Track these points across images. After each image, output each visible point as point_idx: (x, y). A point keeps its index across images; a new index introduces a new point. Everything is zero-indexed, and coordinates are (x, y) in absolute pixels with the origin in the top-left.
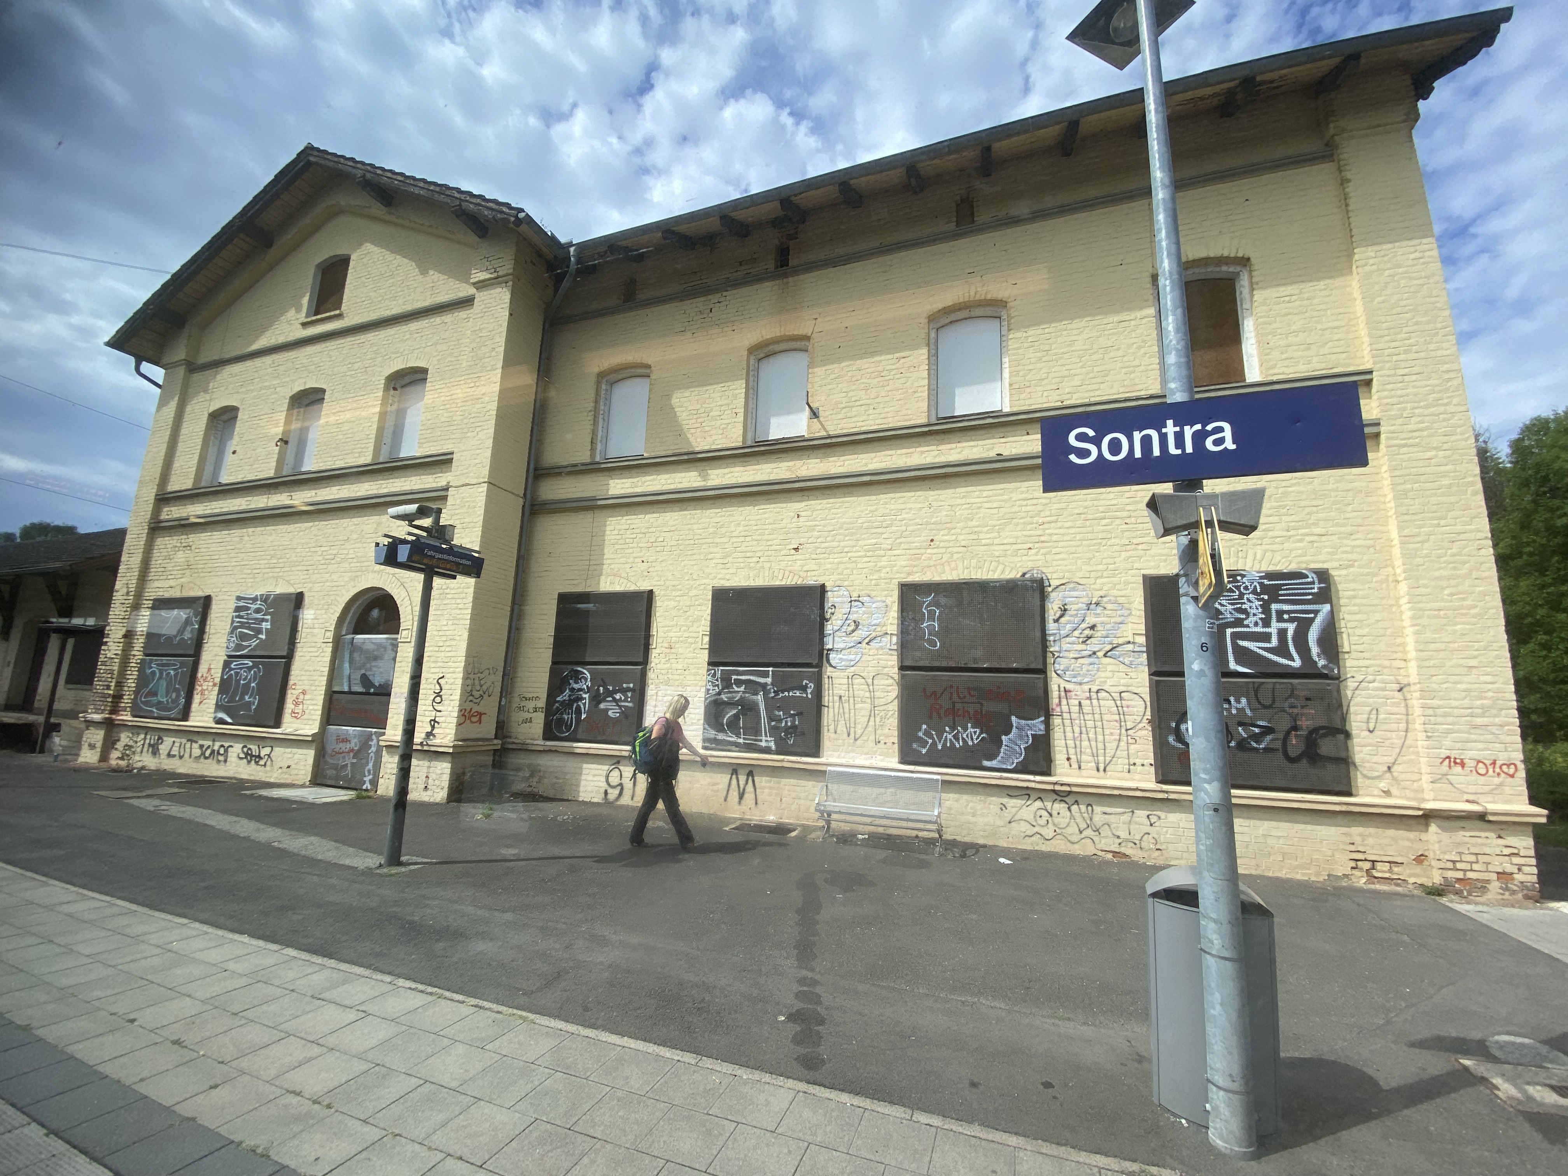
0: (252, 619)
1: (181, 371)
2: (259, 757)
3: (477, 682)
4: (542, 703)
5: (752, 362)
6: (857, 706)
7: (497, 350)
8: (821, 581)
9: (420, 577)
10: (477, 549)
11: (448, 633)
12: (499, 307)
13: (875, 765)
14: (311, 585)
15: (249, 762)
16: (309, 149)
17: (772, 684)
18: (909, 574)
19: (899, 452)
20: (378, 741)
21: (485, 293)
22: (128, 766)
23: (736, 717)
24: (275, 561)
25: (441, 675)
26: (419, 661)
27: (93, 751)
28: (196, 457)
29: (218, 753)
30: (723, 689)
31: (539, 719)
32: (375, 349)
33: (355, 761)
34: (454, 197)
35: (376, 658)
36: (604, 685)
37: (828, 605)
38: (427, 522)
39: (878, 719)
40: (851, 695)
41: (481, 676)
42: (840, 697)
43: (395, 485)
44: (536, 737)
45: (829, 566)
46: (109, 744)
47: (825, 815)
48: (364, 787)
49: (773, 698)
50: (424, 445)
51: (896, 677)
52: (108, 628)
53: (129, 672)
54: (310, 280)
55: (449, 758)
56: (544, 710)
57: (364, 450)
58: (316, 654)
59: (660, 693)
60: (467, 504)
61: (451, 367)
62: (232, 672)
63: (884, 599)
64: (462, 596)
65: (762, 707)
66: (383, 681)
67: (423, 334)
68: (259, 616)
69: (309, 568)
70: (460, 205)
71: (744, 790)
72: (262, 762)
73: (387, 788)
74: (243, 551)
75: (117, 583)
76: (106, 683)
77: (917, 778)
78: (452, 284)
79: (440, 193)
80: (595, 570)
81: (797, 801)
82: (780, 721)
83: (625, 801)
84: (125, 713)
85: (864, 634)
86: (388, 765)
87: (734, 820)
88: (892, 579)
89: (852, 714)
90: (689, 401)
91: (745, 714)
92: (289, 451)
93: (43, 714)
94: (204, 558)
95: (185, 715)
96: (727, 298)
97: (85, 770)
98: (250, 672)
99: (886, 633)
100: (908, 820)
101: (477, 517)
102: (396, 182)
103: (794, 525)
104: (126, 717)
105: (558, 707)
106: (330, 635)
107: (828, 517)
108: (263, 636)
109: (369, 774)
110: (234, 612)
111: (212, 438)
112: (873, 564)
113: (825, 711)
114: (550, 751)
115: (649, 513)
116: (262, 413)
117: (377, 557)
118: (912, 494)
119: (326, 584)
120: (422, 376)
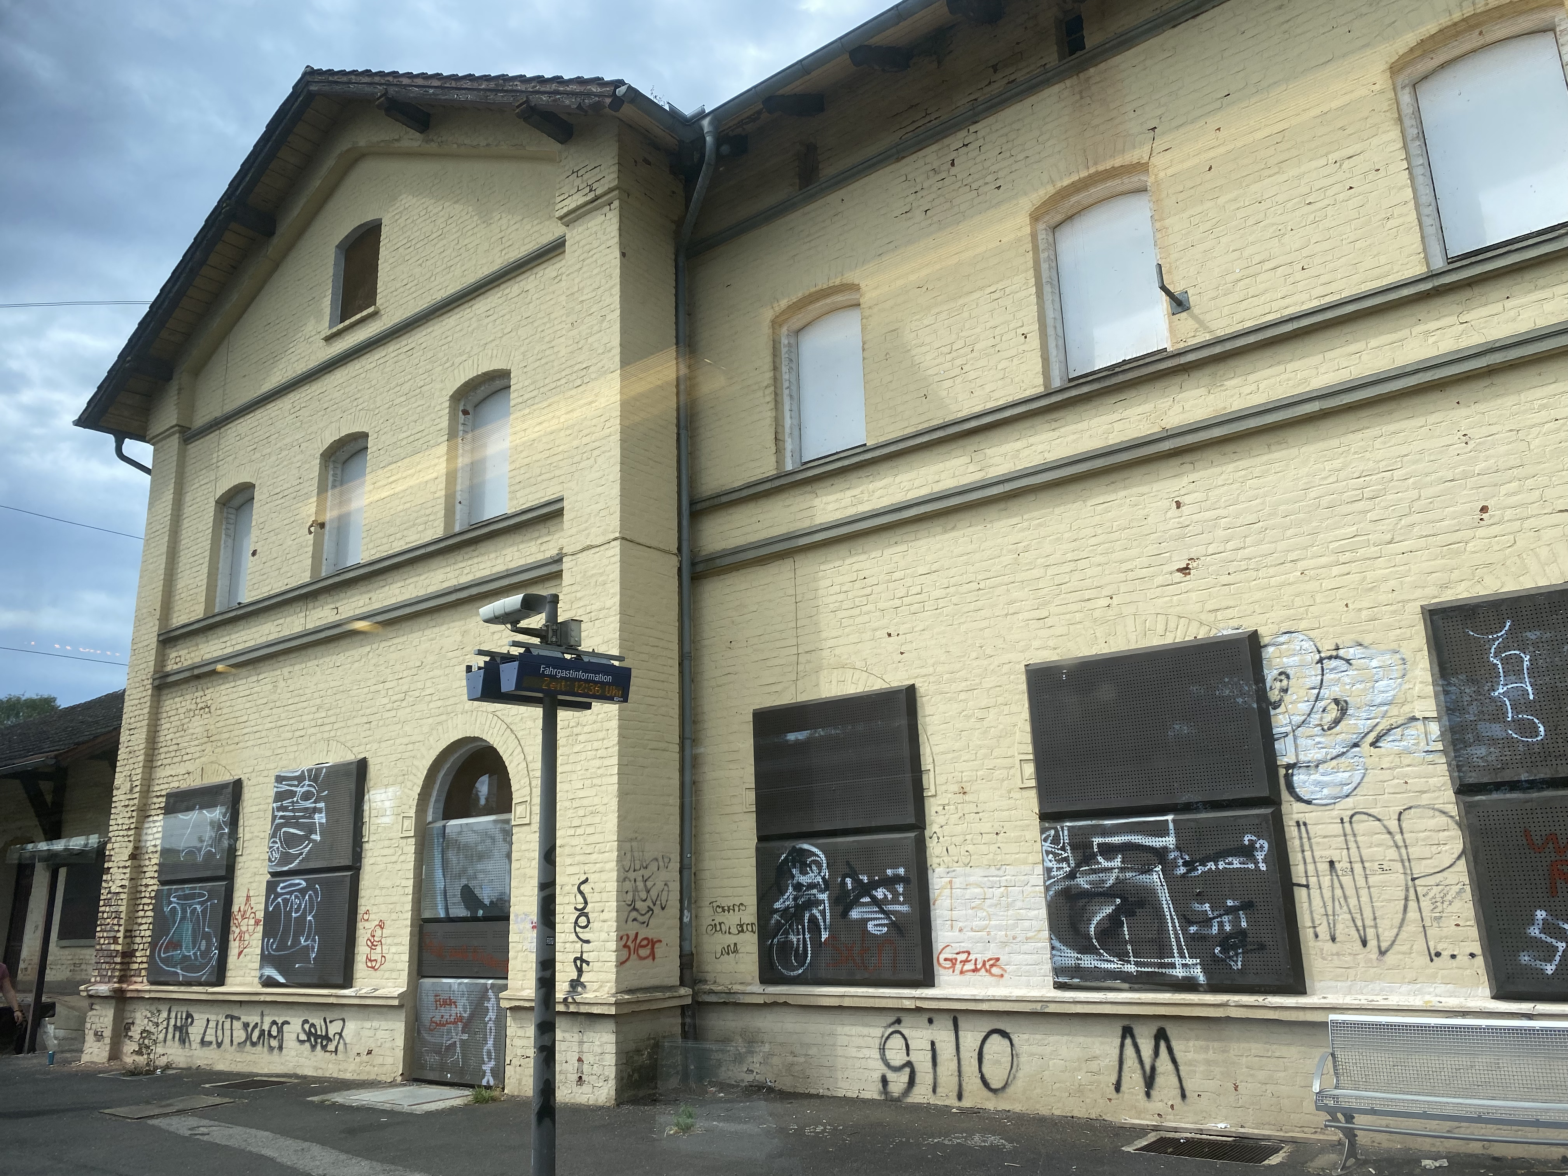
0: (299, 810)
1: (174, 441)
2: (327, 1038)
3: (640, 885)
4: (750, 915)
5: (1041, 236)
6: (1371, 880)
7: (608, 318)
8: (1248, 626)
9: (537, 712)
10: (615, 652)
11: (585, 802)
12: (603, 246)
13: (1439, 1007)
14: (375, 746)
15: (313, 1047)
16: (310, 74)
17: (1178, 848)
18: (1444, 586)
19: (1373, 343)
20: (498, 1000)
21: (580, 229)
22: (148, 1064)
23: (1114, 921)
24: (324, 715)
25: (583, 878)
26: (549, 856)
27: (99, 1044)
28: (205, 569)
29: (270, 1035)
30: (1078, 865)
31: (749, 943)
32: (430, 354)
33: (465, 1037)
34: (518, 91)
35: (481, 857)
36: (854, 876)
37: (1270, 674)
38: (537, 621)
39: (1425, 904)
40: (1355, 857)
41: (647, 873)
42: (1332, 863)
43: (482, 566)
44: (749, 979)
45: (1258, 595)
46: (121, 1029)
47: (1340, 1116)
48: (484, 1082)
49: (1183, 876)
50: (518, 494)
51: (1453, 810)
52: (109, 846)
53: (141, 913)
54: (331, 271)
55: (611, 1026)
56: (755, 928)
57: (432, 518)
58: (394, 859)
59: (957, 882)
60: (593, 581)
61: (543, 361)
62: (279, 900)
63: (1394, 646)
64: (601, 735)
65: (1164, 897)
66: (494, 895)
67: (495, 316)
68: (309, 804)
69: (371, 718)
70: (527, 101)
71: (1153, 1069)
72: (331, 1047)
73: (520, 1081)
74: (278, 704)
75: (117, 775)
76: (112, 934)
77: (1543, 1029)
78: (528, 227)
79: (495, 91)
80: (809, 662)
81: (1270, 1088)
82: (1207, 922)
83: (921, 1095)
84: (140, 979)
85: (1363, 725)
86: (518, 1042)
87: (1141, 1131)
88: (1405, 602)
89: (1365, 899)
90: (935, 332)
91: (1130, 914)
92: (326, 537)
93: (31, 991)
94: (228, 722)
95: (220, 978)
96: (980, 134)
97: (90, 1075)
98: (304, 897)
99: (1414, 719)
100: (1537, 1124)
101: (611, 598)
102: (431, 91)
103: (1173, 523)
104: (140, 985)
105: (778, 922)
106: (410, 825)
107: (1242, 498)
108: (317, 837)
109: (490, 1059)
110: (275, 802)
111: (223, 536)
112: (1357, 577)
113: (1301, 895)
114: (775, 1004)
115: (890, 546)
116: (285, 487)
117: (470, 688)
118: (1420, 421)
119: (398, 741)
120: (503, 383)
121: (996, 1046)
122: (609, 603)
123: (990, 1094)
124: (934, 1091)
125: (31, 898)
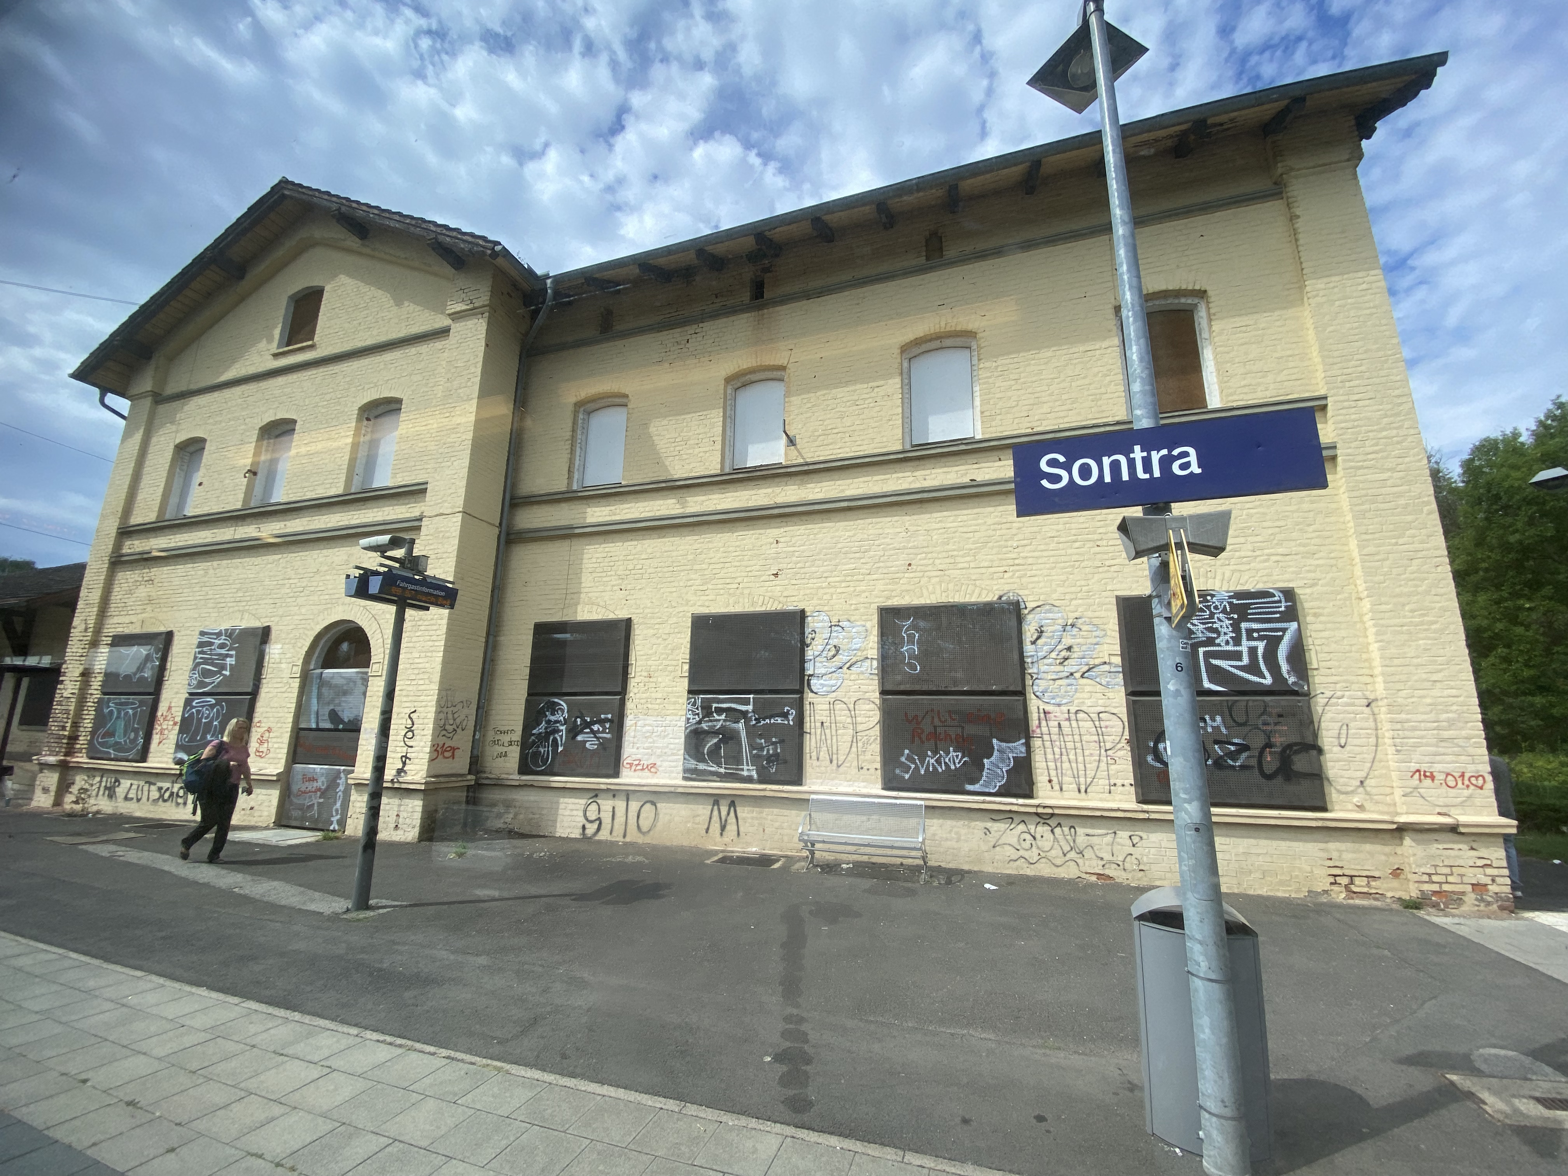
0: (215, 655)
1: (147, 402)
3: (450, 716)
4: (517, 736)
5: (729, 391)
6: (838, 732)
7: (472, 380)
8: (801, 606)
9: (392, 609)
10: (450, 579)
11: (420, 666)
12: (475, 338)
13: (859, 792)
14: (277, 619)
16: (284, 183)
17: (753, 711)
18: (888, 598)
19: (876, 478)
20: (347, 779)
21: (461, 324)
22: (82, 810)
23: (717, 746)
24: (241, 595)
25: (413, 710)
26: (390, 695)
27: (45, 795)
28: (161, 489)
29: (178, 795)
30: (703, 717)
31: (515, 753)
33: (321, 800)
35: (345, 693)
36: (582, 717)
37: (807, 631)
38: (399, 553)
39: (860, 744)
40: (833, 721)
41: (455, 709)
42: (822, 723)
43: (367, 515)
44: (511, 771)
45: (807, 592)
46: (64, 787)
47: (809, 844)
48: (331, 828)
49: (754, 725)
51: (878, 702)
52: (64, 666)
53: (85, 712)
54: (282, 312)
55: (421, 796)
56: (519, 744)
57: (336, 481)
58: (283, 690)
59: (639, 723)
60: (441, 535)
61: (426, 398)
62: (194, 710)
63: (864, 623)
64: (435, 628)
65: (743, 734)
66: (352, 716)
68: (223, 651)
69: (277, 601)
70: (436, 238)
71: (726, 820)
73: (356, 828)
74: (207, 584)
75: (75, 619)
76: (62, 724)
77: (901, 804)
78: (427, 315)
79: (415, 226)
80: (572, 599)
81: (779, 831)
82: (762, 749)
83: (603, 835)
84: (81, 755)
85: (845, 659)
86: (358, 805)
87: (715, 853)
88: (871, 603)
89: (834, 740)
90: (667, 429)
91: (726, 743)
92: (257, 481)
94: (167, 592)
95: (143, 756)
96: (704, 329)
97: (38, 815)
98: (213, 709)
99: (867, 658)
100: (892, 847)
102: (371, 216)
103: (773, 551)
104: (81, 759)
105: (534, 741)
106: (297, 670)
107: (807, 543)
108: (227, 673)
109: (337, 814)
110: (198, 647)
111: (178, 470)
112: (852, 589)
113: (807, 737)
114: (526, 786)
115: (628, 541)
116: (230, 444)
117: (347, 589)
118: (889, 519)
119: (296, 617)
120: (397, 406)
121: (649, 810)
123: (641, 835)
124: (611, 833)
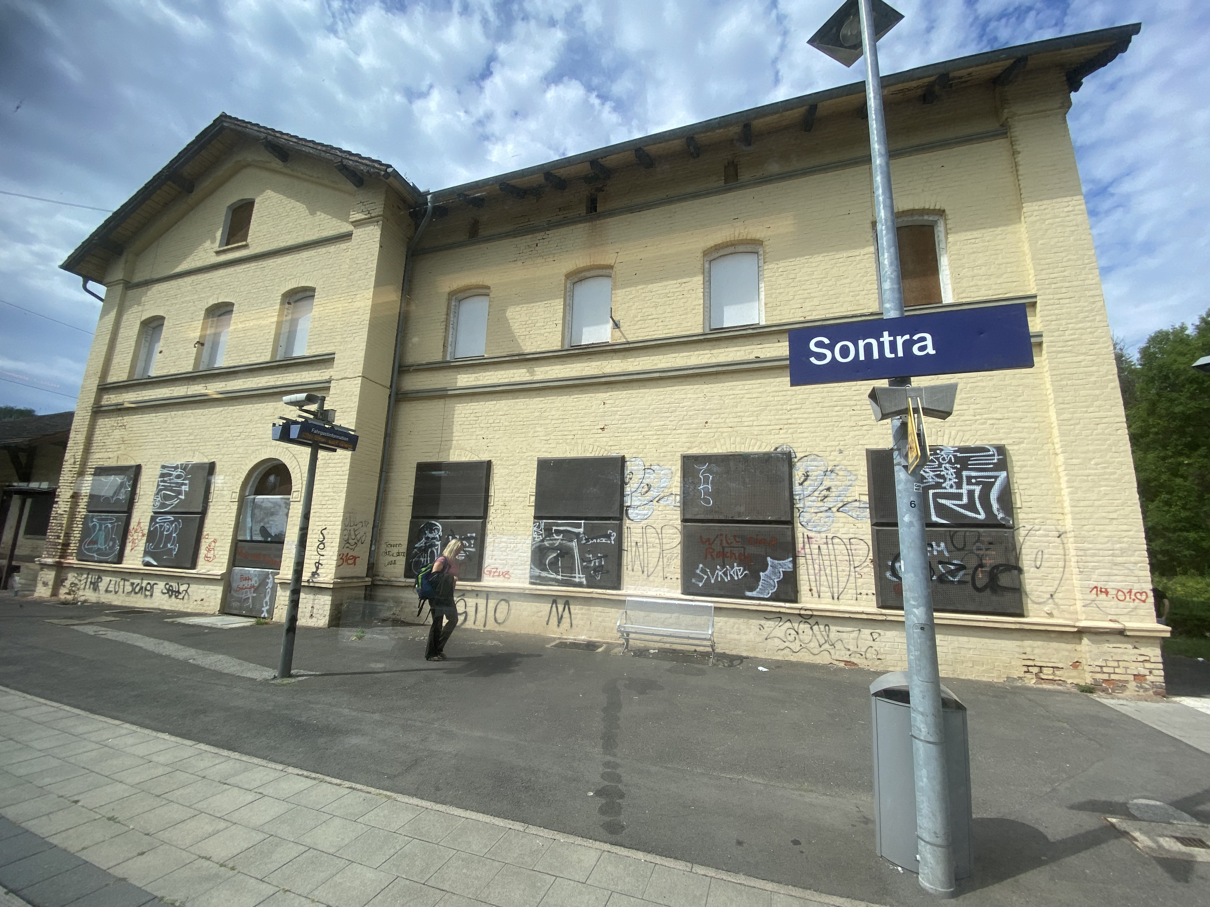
0: (174, 483)
1: (119, 288)
2: (178, 592)
3: (352, 533)
4: (403, 549)
5: (568, 285)
6: (649, 550)
8: (622, 453)
9: (308, 450)
10: (353, 428)
11: (329, 494)
12: (371, 241)
14: (221, 456)
15: (170, 596)
16: (224, 117)
17: (584, 533)
18: (689, 448)
19: (681, 355)
20: (274, 579)
21: (361, 230)
22: (73, 600)
23: (556, 559)
24: (193, 438)
25: (324, 527)
26: (306, 517)
27: (45, 588)
28: (130, 356)
29: (146, 589)
30: (546, 537)
31: (402, 561)
32: (274, 272)
33: (255, 595)
34: (337, 155)
35: (272, 514)
37: (627, 472)
38: (313, 407)
39: (665, 560)
40: (645, 542)
41: (356, 528)
42: (637, 543)
43: (288, 378)
44: (399, 575)
45: (627, 442)
46: (59, 582)
47: (625, 634)
48: (262, 616)
49: (584, 544)
50: (312, 347)
51: (679, 527)
52: (58, 490)
53: (75, 525)
54: (223, 218)
55: (330, 592)
56: (405, 554)
57: (265, 351)
58: (225, 511)
59: (497, 541)
60: (346, 393)
61: (334, 287)
62: (157, 525)
63: (670, 467)
64: (341, 465)
65: (576, 551)
66: (277, 532)
68: (179, 481)
69: (220, 443)
70: (341, 162)
71: (562, 616)
72: (181, 596)
73: (281, 616)
74: (167, 429)
75: (66, 454)
76: (57, 534)
78: (334, 222)
80: (446, 445)
81: (603, 624)
82: (590, 562)
83: (468, 625)
84: (72, 558)
85: (656, 494)
86: (282, 599)
87: (554, 639)
88: (676, 452)
89: (646, 557)
90: (520, 315)
91: (562, 557)
92: (204, 351)
93: (5, 559)
94: (136, 435)
95: (120, 559)
96: (550, 236)
97: (40, 603)
98: (172, 525)
99: (672, 494)
100: (688, 638)
101: (354, 403)
102: (291, 143)
103: (601, 410)
104: (72, 560)
106: (236, 496)
107: (627, 405)
108: (182, 497)
109: (267, 605)
110: (159, 478)
111: (143, 341)
112: (661, 440)
113: (625, 553)
115: (489, 401)
116: (184, 321)
117: (274, 434)
118: (691, 387)
119: (235, 456)
120: (311, 294)
121: (503, 606)
122: (353, 405)
123: (497, 625)
124: (474, 623)
125: (9, 513)
